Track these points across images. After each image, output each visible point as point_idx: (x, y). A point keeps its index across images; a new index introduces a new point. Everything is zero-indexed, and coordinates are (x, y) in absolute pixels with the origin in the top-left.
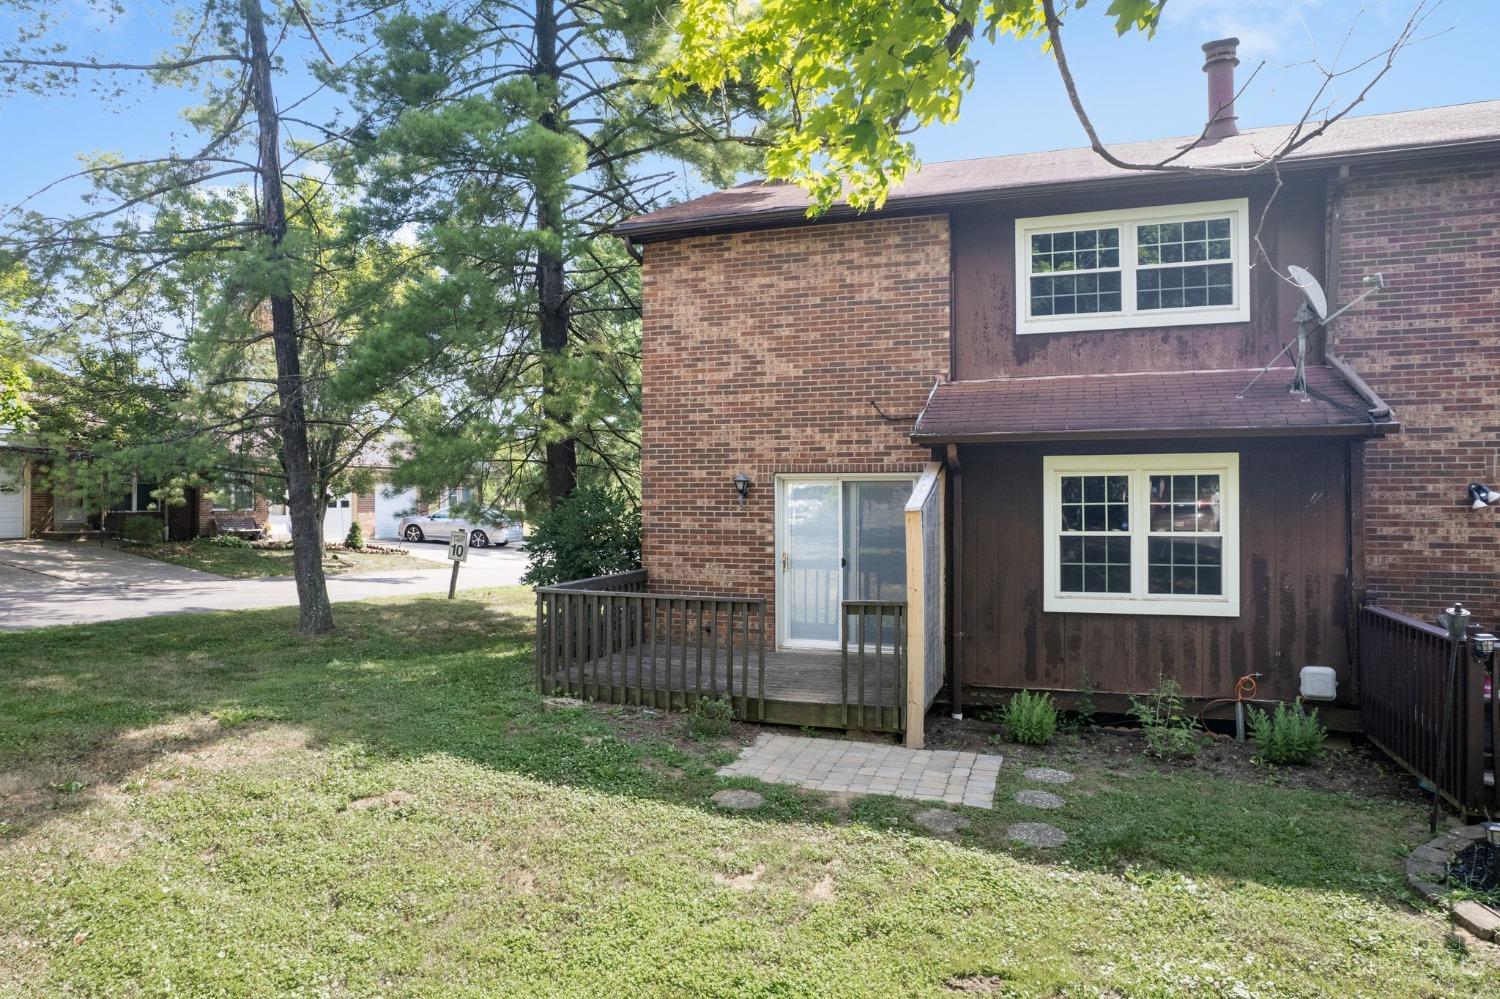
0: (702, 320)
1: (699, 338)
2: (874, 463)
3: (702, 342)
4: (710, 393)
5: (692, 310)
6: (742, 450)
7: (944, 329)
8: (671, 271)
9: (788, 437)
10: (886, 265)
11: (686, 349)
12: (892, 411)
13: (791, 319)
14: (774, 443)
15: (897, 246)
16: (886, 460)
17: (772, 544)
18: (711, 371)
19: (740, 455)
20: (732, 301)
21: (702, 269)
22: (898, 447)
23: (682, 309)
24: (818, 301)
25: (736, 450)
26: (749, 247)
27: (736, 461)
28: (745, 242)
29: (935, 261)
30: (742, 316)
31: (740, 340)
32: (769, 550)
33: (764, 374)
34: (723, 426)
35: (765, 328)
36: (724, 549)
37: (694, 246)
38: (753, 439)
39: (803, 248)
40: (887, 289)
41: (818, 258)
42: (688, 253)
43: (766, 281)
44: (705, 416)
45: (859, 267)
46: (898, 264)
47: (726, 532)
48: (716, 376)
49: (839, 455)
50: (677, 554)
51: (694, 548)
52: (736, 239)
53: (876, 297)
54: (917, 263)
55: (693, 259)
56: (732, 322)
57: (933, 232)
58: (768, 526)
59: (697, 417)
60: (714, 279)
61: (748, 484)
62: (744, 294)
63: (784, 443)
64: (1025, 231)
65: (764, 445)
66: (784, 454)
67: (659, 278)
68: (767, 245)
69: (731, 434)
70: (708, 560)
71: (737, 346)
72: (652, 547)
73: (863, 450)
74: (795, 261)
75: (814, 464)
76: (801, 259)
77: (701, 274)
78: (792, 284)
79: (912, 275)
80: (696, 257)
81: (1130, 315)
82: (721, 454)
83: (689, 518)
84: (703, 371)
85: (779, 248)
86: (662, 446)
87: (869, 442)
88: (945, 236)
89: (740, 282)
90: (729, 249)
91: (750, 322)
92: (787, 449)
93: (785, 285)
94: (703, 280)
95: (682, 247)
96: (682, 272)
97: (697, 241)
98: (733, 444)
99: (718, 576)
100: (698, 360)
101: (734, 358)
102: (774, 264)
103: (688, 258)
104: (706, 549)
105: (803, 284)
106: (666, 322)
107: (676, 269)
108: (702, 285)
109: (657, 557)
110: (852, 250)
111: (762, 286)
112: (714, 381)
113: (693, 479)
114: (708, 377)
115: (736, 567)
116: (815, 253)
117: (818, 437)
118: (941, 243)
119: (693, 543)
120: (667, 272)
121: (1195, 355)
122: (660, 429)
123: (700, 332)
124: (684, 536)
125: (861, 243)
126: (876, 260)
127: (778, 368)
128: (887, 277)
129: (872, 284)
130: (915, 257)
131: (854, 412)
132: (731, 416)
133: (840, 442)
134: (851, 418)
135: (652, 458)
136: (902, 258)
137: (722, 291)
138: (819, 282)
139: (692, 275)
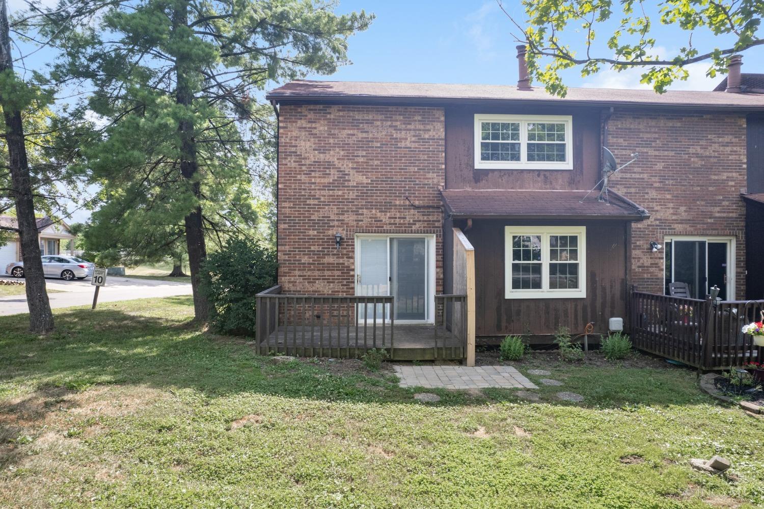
0: (314, 150)
1: (313, 160)
2: (407, 228)
3: (314, 162)
4: (319, 189)
5: (308, 144)
6: (337, 220)
7: (442, 164)
8: (296, 122)
9: (362, 214)
10: (414, 130)
11: (305, 165)
12: (417, 203)
13: (364, 153)
14: (355, 217)
15: (419, 121)
16: (414, 228)
17: (353, 270)
18: (319, 177)
19: (336, 223)
20: (331, 141)
21: (315, 122)
22: (420, 221)
23: (303, 143)
24: (379, 145)
25: (334, 220)
26: (341, 114)
27: (334, 226)
28: (339, 110)
29: (437, 130)
30: (337, 150)
31: (336, 162)
32: (352, 273)
33: (350, 181)
34: (327, 207)
35: (350, 157)
36: (327, 273)
37: (310, 110)
38: (343, 214)
39: (370, 117)
40: (414, 142)
41: (379, 123)
42: (306, 113)
43: (351, 132)
44: (316, 202)
45: (400, 130)
46: (420, 130)
47: (328, 264)
48: (323, 180)
49: (390, 224)
50: (300, 276)
51: (309, 273)
52: (334, 109)
53: (409, 145)
54: (429, 130)
55: (309, 116)
56: (332, 152)
57: (437, 116)
58: (351, 260)
59: (312, 202)
60: (322, 128)
61: (341, 239)
62: (338, 138)
63: (360, 217)
64: (479, 120)
65: (350, 218)
66: (360, 223)
67: (289, 125)
68: (351, 114)
69: (332, 212)
70: (318, 279)
71: (335, 165)
72: (285, 273)
73: (402, 222)
74: (366, 123)
75: (376, 228)
76: (369, 122)
77: (314, 125)
78: (364, 135)
79: (427, 136)
80: (311, 116)
81: (524, 164)
82: (325, 223)
83: (306, 257)
84: (315, 177)
85: (358, 116)
86: (291, 217)
87: (405, 218)
88: (443, 119)
89: (336, 132)
90: (330, 113)
91: (342, 153)
92: (362, 221)
93: (361, 135)
94: (315, 128)
95: (303, 110)
96: (303, 123)
97: (312, 107)
98: (332, 217)
99: (324, 288)
100: (312, 171)
101: (332, 171)
102: (355, 124)
103: (306, 116)
104: (317, 273)
105: (371, 135)
106: (293, 149)
107: (299, 122)
108: (314, 131)
109: (288, 278)
110: (397, 121)
111: (348, 135)
112: (322, 183)
113: (308, 236)
114: (318, 180)
115: (334, 282)
116: (377, 120)
117: (379, 214)
118: (441, 122)
119: (308, 270)
120: (294, 122)
121: (551, 183)
122: (289, 208)
123: (314, 156)
124: (303, 267)
125: (401, 118)
126: (409, 127)
127: (356, 178)
128: (414, 136)
129: (406, 139)
130: (428, 127)
131: (398, 203)
132: (331, 202)
133: (390, 218)
134: (396, 205)
135: (284, 223)
136: (422, 127)
137: (326, 135)
138: (379, 135)
139: (309, 125)
